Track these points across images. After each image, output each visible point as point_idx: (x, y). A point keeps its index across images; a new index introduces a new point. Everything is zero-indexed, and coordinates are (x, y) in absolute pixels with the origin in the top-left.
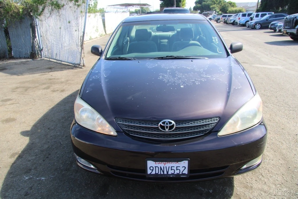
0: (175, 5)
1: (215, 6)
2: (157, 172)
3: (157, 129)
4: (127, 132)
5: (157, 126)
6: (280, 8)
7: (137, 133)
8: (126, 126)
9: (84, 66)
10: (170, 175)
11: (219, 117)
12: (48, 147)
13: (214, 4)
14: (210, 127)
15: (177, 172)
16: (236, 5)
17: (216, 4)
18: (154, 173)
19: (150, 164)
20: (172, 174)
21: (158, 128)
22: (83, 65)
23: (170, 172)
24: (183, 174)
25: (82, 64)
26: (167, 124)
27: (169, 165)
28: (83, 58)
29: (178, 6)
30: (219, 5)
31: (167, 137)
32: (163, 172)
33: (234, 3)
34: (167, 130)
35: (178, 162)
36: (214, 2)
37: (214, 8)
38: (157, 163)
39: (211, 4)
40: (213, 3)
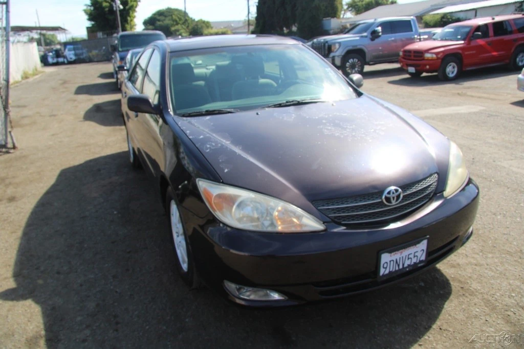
0: (119, 27)
1: (179, 27)
2: (391, 270)
3: (381, 204)
4: (336, 220)
5: (380, 200)
6: (285, 29)
7: (353, 217)
8: (335, 211)
9: (14, 147)
10: (407, 267)
11: (437, 173)
12: (98, 305)
13: (177, 24)
14: (433, 187)
15: (414, 260)
16: (212, 25)
17: (181, 24)
18: (387, 272)
19: (385, 258)
20: (409, 266)
21: (382, 202)
22: (12, 147)
23: (407, 263)
24: (421, 262)
25: (10, 145)
26: (393, 193)
27: (406, 252)
28: (10, 132)
29: (124, 29)
30: (185, 25)
31: (393, 213)
32: (399, 266)
33: (208, 22)
34: (394, 202)
35: (415, 245)
36: (176, 21)
37: (178, 30)
38: (393, 254)
39: (173, 25)
40: (175, 23)
